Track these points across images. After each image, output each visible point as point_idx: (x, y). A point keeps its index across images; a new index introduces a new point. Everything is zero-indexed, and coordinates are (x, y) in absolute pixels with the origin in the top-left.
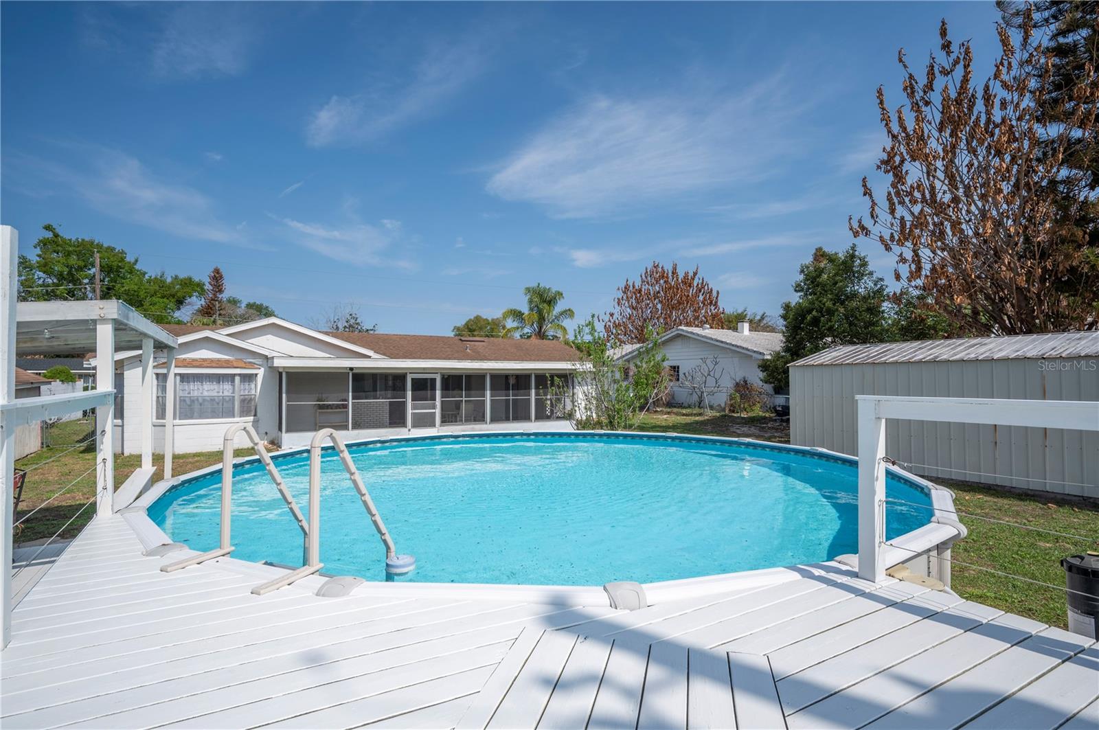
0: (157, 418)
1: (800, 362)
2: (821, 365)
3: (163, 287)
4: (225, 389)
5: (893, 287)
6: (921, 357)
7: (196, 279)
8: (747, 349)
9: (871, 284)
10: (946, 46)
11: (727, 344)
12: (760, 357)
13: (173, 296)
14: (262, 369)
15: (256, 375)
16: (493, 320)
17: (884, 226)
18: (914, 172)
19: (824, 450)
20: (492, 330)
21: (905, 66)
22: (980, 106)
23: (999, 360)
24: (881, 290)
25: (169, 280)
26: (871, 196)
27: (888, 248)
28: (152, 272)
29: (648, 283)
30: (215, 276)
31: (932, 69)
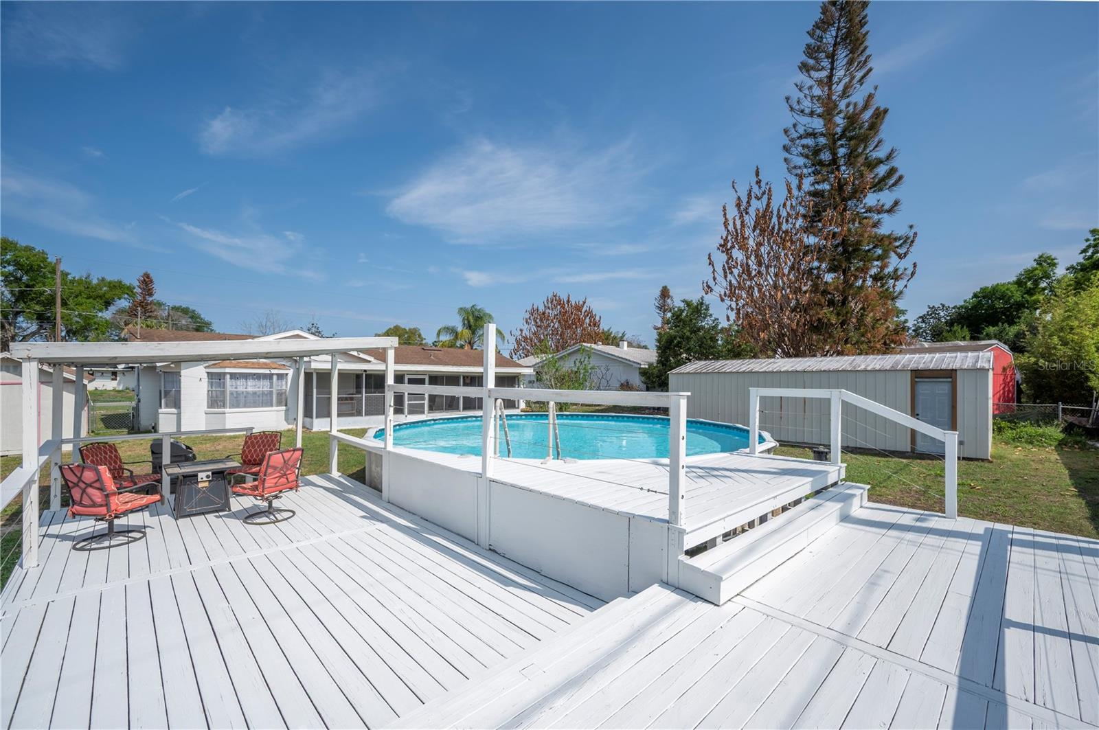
0: (208, 408)
1: (675, 371)
2: (688, 373)
3: (88, 288)
4: (264, 386)
5: (724, 324)
6: (744, 369)
7: (127, 282)
8: (629, 361)
9: (711, 322)
10: (759, 182)
11: (616, 356)
12: (639, 366)
13: (100, 297)
14: (292, 370)
15: (287, 374)
16: (410, 329)
17: (720, 288)
18: (738, 254)
19: (701, 420)
20: (409, 337)
21: (736, 192)
22: (774, 220)
23: (783, 372)
24: (717, 325)
25: (95, 282)
26: (713, 265)
27: (722, 300)
28: (76, 273)
29: (549, 308)
30: (144, 280)
31: (750, 193)
